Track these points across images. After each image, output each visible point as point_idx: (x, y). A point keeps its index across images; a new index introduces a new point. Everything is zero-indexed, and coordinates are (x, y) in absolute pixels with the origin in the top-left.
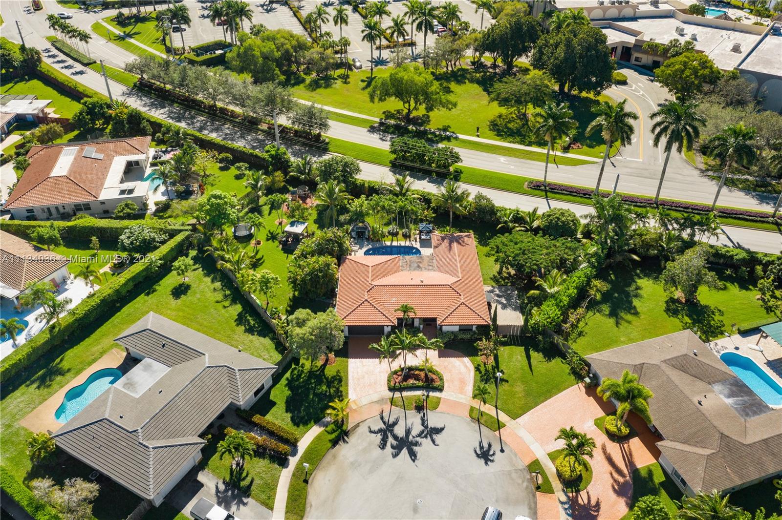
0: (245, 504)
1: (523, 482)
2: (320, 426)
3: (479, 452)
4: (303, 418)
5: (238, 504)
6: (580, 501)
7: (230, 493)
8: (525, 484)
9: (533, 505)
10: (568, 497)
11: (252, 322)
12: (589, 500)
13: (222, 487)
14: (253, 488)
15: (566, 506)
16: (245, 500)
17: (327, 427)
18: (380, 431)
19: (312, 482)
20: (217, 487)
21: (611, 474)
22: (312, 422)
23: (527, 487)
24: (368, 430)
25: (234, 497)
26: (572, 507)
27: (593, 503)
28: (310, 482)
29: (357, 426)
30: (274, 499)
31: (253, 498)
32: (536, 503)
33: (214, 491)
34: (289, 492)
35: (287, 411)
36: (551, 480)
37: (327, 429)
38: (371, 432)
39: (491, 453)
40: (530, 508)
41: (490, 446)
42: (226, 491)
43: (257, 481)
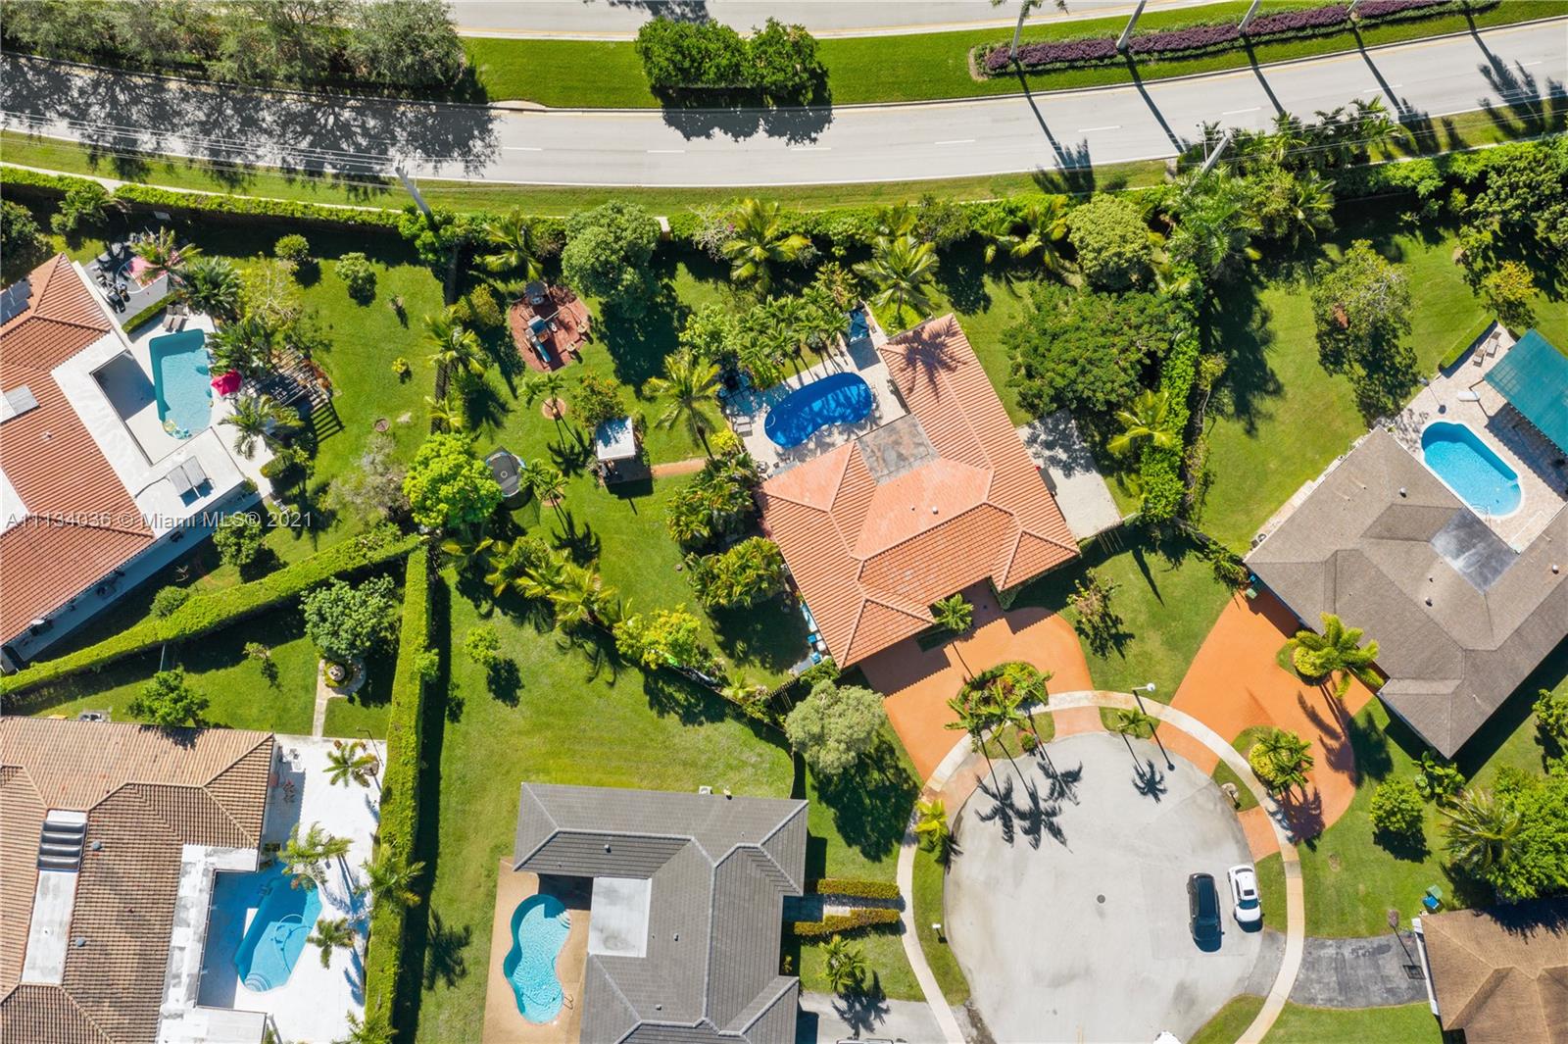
0: (887, 1011)
1: (1216, 805)
2: (909, 844)
3: (1142, 785)
4: (878, 843)
5: (878, 1016)
6: (1294, 802)
7: (858, 1007)
8: (1219, 807)
9: (1239, 836)
10: (1276, 801)
11: (680, 697)
12: (1305, 795)
13: (843, 1005)
14: (882, 984)
15: (1279, 817)
16: (883, 1005)
17: (919, 842)
18: (996, 812)
19: (951, 937)
20: (836, 1008)
21: (1322, 741)
22: (895, 844)
23: (1223, 811)
24: (977, 819)
25: (867, 1009)
26: (1287, 816)
27: (1310, 797)
28: (948, 939)
29: (959, 820)
30: (918, 985)
31: (890, 997)
32: (1241, 830)
33: (836, 1015)
34: (930, 965)
35: (850, 845)
36: (1248, 785)
37: (922, 845)
38: (983, 819)
39: (1158, 778)
40: (1238, 842)
41: (1151, 766)
42: (851, 1007)
43: (882, 974)
